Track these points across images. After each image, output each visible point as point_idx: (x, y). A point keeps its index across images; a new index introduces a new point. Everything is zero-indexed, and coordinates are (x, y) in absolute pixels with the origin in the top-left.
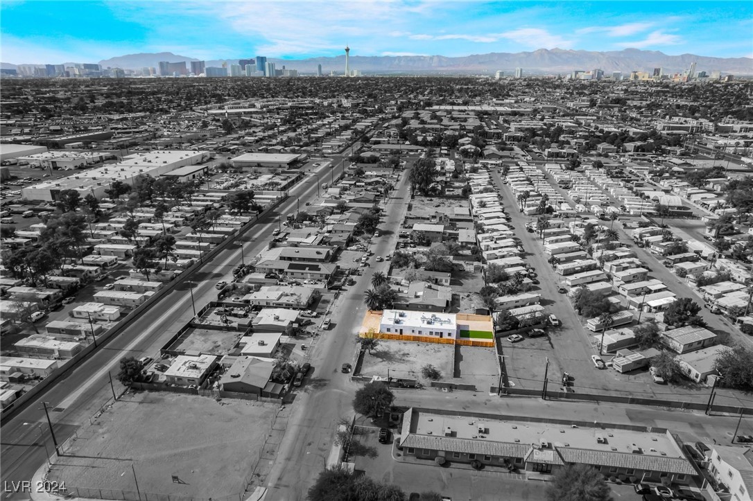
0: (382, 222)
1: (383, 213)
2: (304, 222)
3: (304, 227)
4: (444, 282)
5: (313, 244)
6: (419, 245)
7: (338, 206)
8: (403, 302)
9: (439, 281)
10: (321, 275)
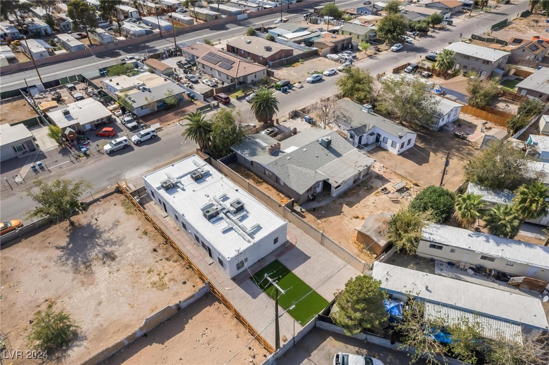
0: (431, 36)
1: (449, 27)
2: (326, 18)
3: (323, 23)
4: (388, 145)
5: (292, 40)
6: (438, 75)
7: (387, 7)
8: (245, 154)
9: (381, 139)
10: (228, 76)
